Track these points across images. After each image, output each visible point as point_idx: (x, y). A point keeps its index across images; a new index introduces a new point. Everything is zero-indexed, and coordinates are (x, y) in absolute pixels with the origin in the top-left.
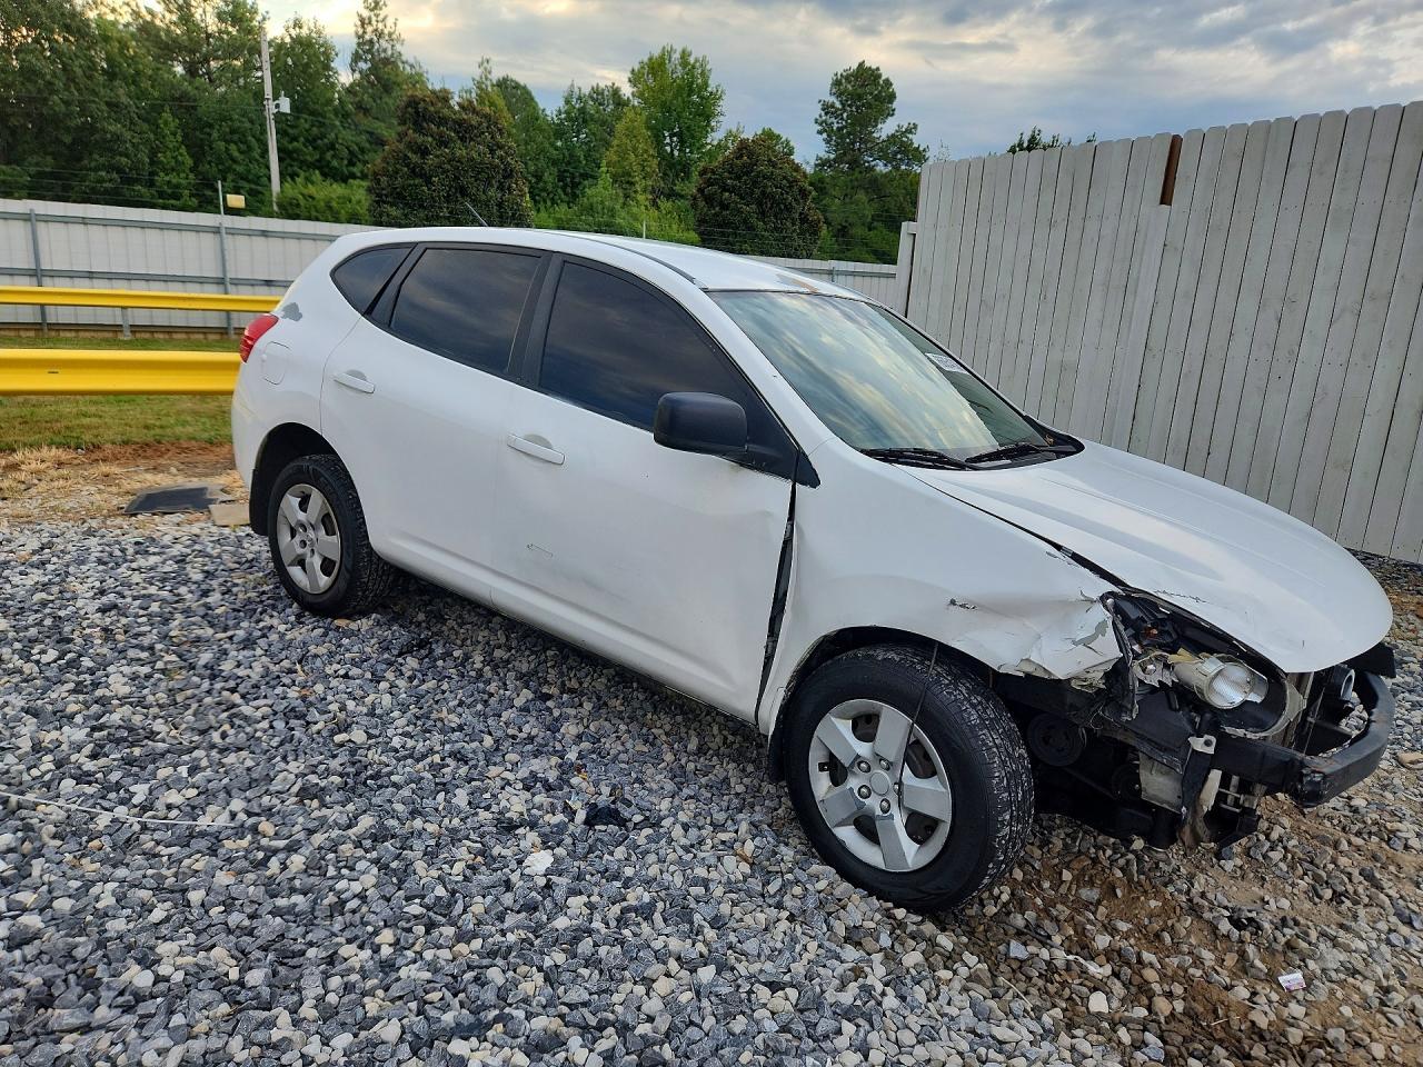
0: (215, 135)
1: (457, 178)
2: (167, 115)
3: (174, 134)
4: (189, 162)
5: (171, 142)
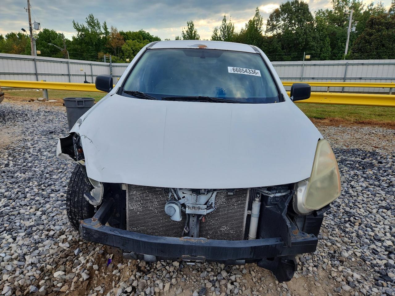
0: (339, 41)
1: (381, 41)
2: (328, 38)
3: (328, 43)
4: (330, 49)
5: (327, 45)
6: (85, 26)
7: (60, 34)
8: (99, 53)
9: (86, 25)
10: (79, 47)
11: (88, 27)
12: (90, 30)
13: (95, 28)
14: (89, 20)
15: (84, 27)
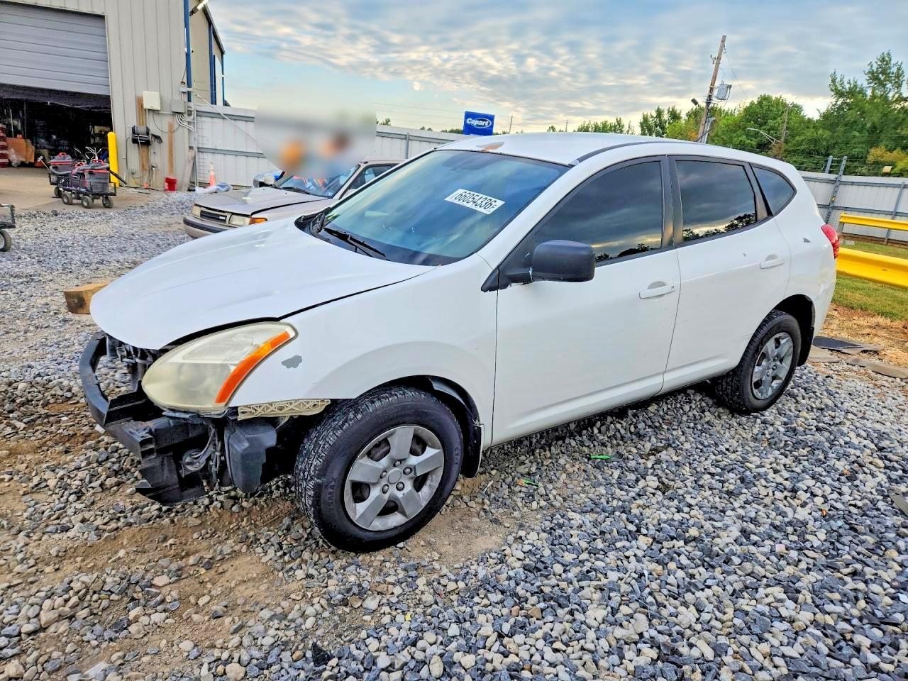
6: (859, 83)
7: (795, 106)
8: (872, 151)
9: (863, 81)
10: (827, 134)
11: (865, 85)
12: (869, 93)
13: (884, 86)
14: (875, 67)
15: (855, 86)
